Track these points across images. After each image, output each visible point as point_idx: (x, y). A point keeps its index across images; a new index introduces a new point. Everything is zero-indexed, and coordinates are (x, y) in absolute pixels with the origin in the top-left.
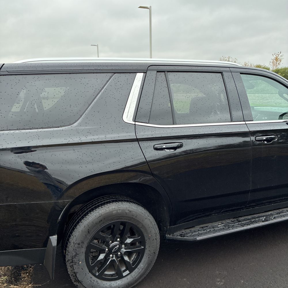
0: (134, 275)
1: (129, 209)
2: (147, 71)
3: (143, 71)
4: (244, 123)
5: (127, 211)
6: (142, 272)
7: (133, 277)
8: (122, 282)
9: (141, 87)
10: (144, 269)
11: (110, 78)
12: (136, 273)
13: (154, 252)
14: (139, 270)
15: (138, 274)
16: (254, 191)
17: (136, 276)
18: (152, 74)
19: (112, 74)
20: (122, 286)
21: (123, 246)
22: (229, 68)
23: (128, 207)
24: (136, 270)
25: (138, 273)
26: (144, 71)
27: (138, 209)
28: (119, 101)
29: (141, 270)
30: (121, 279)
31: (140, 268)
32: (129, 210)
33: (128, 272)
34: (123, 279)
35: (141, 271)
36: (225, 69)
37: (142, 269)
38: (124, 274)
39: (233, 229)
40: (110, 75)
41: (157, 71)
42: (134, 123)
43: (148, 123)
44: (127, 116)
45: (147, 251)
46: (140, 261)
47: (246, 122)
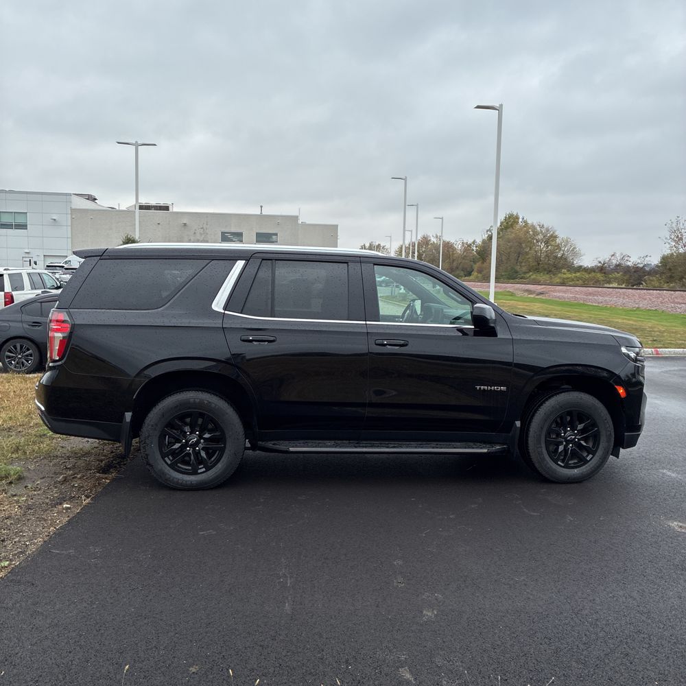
0: (210, 474)
2: (250, 258)
3: (245, 259)
4: (364, 322)
5: (206, 402)
7: (208, 476)
8: (196, 478)
11: (207, 265)
12: (212, 473)
14: (217, 469)
19: (210, 260)
20: (195, 482)
21: (202, 441)
22: (360, 257)
24: (214, 470)
25: (214, 473)
26: (247, 259)
28: (211, 288)
29: (219, 469)
30: (196, 475)
33: (204, 469)
34: (198, 475)
36: (353, 259)
38: (199, 471)
39: (340, 447)
40: (208, 261)
41: (263, 259)
42: (223, 311)
43: (241, 313)
44: (217, 304)
45: (226, 451)
46: (218, 461)
47: (368, 323)
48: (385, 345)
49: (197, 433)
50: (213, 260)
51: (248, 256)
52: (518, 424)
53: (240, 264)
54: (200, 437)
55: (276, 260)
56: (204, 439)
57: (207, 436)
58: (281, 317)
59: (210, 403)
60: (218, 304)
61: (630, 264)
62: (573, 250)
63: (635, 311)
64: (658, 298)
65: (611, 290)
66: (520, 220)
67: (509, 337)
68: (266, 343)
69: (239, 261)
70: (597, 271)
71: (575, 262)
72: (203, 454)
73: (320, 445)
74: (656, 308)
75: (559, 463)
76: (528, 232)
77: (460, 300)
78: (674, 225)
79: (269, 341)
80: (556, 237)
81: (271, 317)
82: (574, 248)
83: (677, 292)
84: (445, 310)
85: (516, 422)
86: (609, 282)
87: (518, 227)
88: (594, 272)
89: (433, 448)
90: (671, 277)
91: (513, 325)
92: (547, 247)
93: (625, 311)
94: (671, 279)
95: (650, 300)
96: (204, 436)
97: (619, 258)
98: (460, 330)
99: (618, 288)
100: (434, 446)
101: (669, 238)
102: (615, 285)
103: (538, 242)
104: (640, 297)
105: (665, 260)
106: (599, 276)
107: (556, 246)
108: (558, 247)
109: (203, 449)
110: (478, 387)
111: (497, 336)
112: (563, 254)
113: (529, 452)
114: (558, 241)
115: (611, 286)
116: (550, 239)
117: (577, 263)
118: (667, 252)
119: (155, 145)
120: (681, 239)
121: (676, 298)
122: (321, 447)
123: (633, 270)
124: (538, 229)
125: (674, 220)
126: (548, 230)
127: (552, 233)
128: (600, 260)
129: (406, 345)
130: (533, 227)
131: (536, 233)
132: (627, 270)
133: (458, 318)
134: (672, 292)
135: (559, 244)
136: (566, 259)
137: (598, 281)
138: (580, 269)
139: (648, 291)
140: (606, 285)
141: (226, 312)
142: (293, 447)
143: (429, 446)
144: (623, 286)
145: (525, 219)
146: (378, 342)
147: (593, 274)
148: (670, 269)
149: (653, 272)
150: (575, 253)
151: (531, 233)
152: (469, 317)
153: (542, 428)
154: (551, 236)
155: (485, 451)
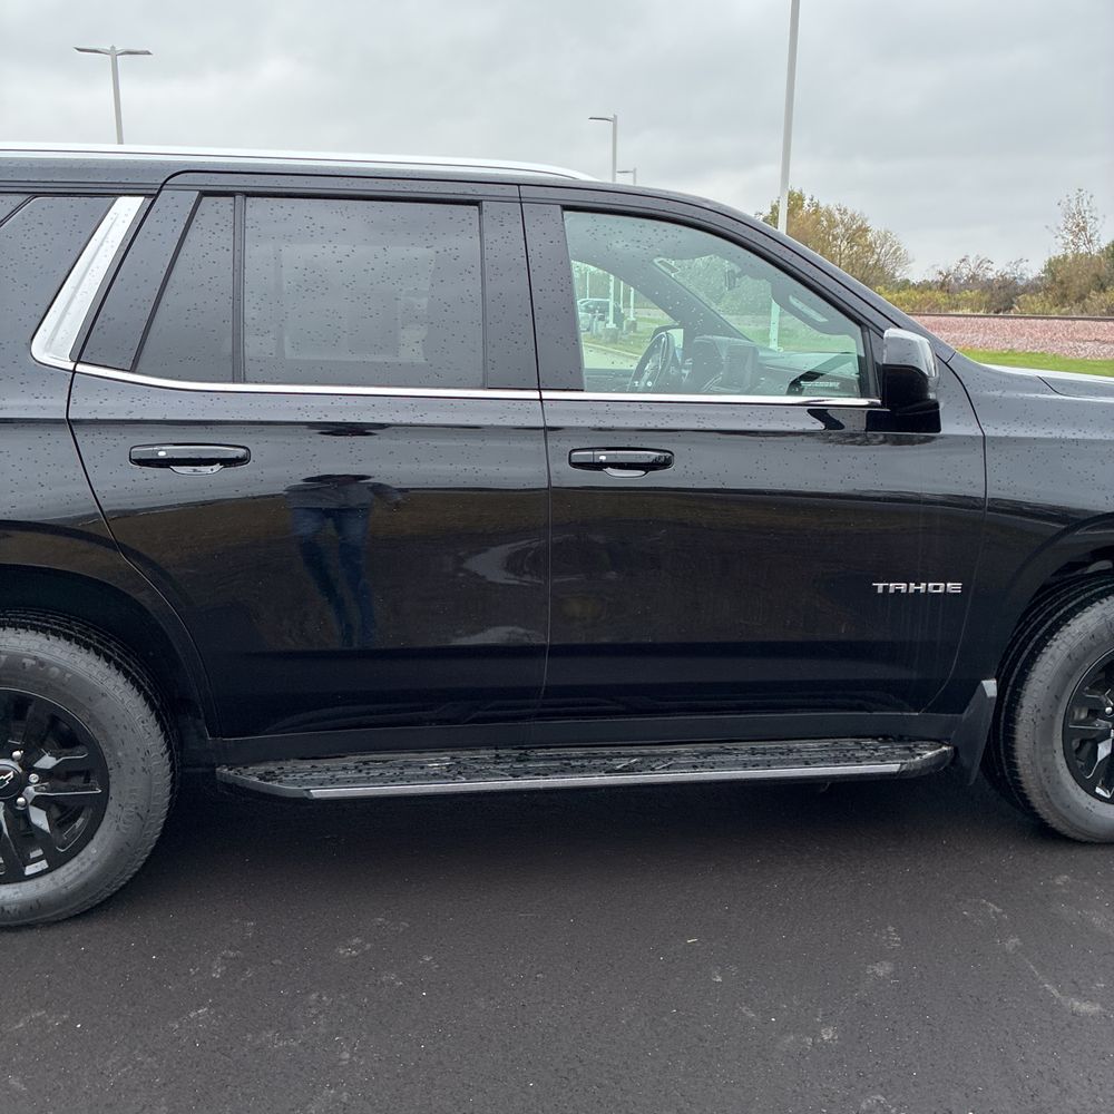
0: (63, 879)
1: (40, 655)
2: (160, 190)
3: (144, 192)
4: (535, 395)
5: (29, 662)
6: (90, 873)
7: (57, 884)
8: (17, 893)
9: (121, 244)
10: (98, 865)
11: (13, 213)
12: (70, 875)
13: (138, 814)
14: (83, 864)
15: (78, 877)
16: (557, 651)
17: (71, 882)
18: (176, 203)
19: (25, 197)
20: (13, 907)
21: (34, 778)
22: (519, 185)
23: (37, 647)
24: (74, 864)
25: (77, 873)
26: (150, 192)
27: (78, 659)
28: (28, 288)
29: (88, 864)
30: (18, 884)
31: (85, 860)
32: (35, 658)
33: (43, 865)
34: (24, 884)
35: (87, 871)
36: (497, 190)
37: (93, 863)
38: (30, 870)
39: (469, 778)
40: (20, 199)
41: (205, 194)
42: (70, 366)
43: (133, 370)
44: (52, 339)
45: (112, 807)
46: (87, 836)
47: (546, 395)
48: (600, 466)
49: (17, 754)
50: (36, 195)
51: (152, 184)
52: (990, 687)
53: (126, 210)
54: (27, 766)
55: (248, 195)
56: (40, 772)
57: (47, 762)
58: (264, 382)
59: (42, 664)
60: (54, 343)
61: (991, 275)
62: (895, 253)
63: (1005, 355)
64: (1045, 332)
65: (963, 319)
66: (807, 202)
67: (974, 431)
68: (217, 467)
69: (121, 200)
70: (934, 287)
71: (897, 274)
72: (39, 819)
73: (408, 772)
74: (1042, 350)
75: (1098, 790)
76: (819, 222)
77: (821, 319)
78: (1073, 205)
79: (227, 462)
80: (866, 230)
81: (234, 381)
82: (899, 249)
83: (1077, 322)
84: (761, 354)
85: (984, 682)
86: (957, 307)
87: (802, 213)
88: (930, 288)
89: (745, 766)
90: (1065, 296)
91: (986, 393)
92: (852, 247)
93: (989, 355)
94: (1063, 299)
95: (1032, 335)
96: (39, 765)
97: (972, 266)
98: (819, 413)
99: (971, 316)
100: (746, 758)
101: (1062, 228)
102: (967, 311)
103: (835, 238)
104: (1013, 332)
105: (1053, 267)
106: (939, 296)
107: (867, 246)
108: (870, 248)
109: (38, 802)
110: (881, 585)
111: (940, 430)
112: (878, 260)
113: (1015, 765)
114: (870, 237)
115: (960, 313)
116: (857, 233)
117: (900, 275)
118: (1060, 253)
119: (149, 53)
120: (1084, 229)
121: (1077, 332)
122: (409, 780)
123: (997, 286)
124: (838, 217)
125: (1073, 197)
126: (853, 218)
127: (860, 223)
128: (941, 268)
129: (666, 464)
130: (830, 215)
131: (832, 224)
132: (988, 286)
133: (811, 376)
134: (1070, 322)
135: (871, 243)
136: (882, 268)
137: (937, 305)
138: (906, 284)
139: (1028, 321)
140: (951, 312)
141: (80, 368)
142: (322, 784)
143: (732, 758)
144: (981, 313)
145: (815, 200)
146: (579, 456)
147: (929, 293)
148: (1062, 282)
149: (1033, 288)
150: (899, 258)
151: (825, 223)
152: (850, 370)
153: (1058, 698)
154: (859, 228)
155: (894, 767)
